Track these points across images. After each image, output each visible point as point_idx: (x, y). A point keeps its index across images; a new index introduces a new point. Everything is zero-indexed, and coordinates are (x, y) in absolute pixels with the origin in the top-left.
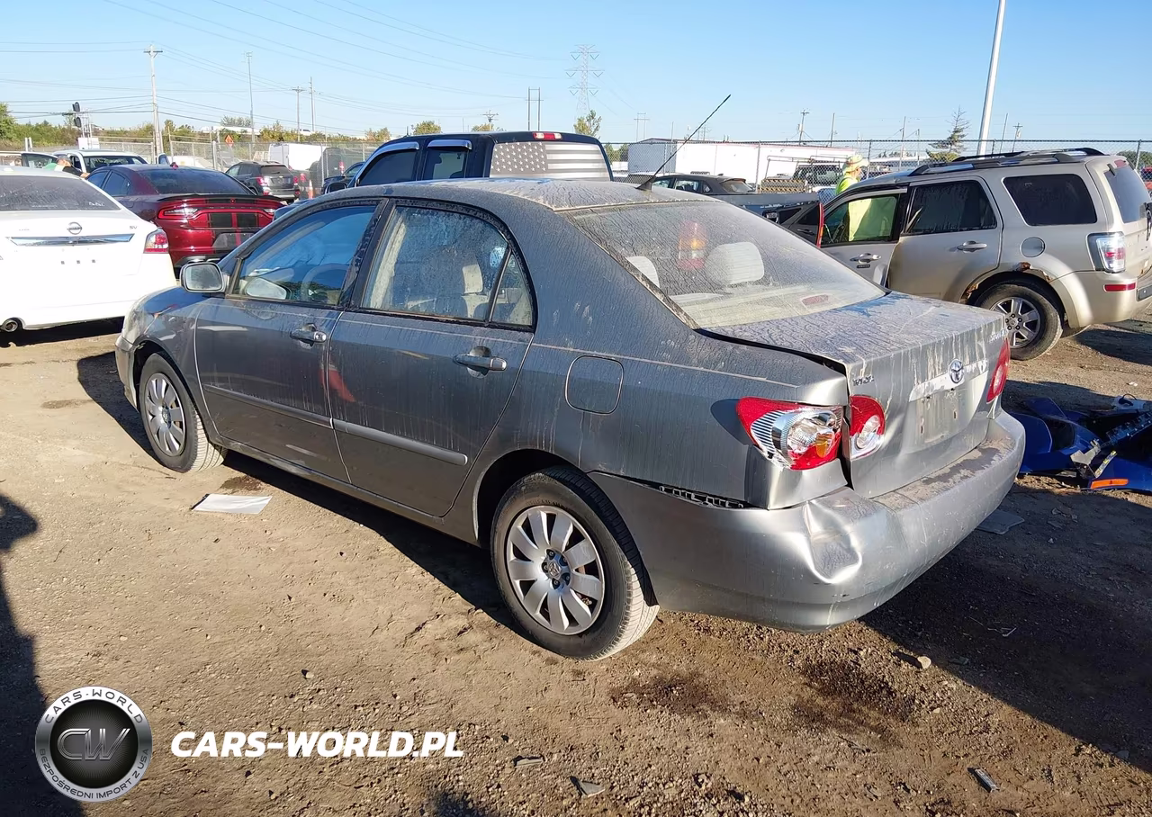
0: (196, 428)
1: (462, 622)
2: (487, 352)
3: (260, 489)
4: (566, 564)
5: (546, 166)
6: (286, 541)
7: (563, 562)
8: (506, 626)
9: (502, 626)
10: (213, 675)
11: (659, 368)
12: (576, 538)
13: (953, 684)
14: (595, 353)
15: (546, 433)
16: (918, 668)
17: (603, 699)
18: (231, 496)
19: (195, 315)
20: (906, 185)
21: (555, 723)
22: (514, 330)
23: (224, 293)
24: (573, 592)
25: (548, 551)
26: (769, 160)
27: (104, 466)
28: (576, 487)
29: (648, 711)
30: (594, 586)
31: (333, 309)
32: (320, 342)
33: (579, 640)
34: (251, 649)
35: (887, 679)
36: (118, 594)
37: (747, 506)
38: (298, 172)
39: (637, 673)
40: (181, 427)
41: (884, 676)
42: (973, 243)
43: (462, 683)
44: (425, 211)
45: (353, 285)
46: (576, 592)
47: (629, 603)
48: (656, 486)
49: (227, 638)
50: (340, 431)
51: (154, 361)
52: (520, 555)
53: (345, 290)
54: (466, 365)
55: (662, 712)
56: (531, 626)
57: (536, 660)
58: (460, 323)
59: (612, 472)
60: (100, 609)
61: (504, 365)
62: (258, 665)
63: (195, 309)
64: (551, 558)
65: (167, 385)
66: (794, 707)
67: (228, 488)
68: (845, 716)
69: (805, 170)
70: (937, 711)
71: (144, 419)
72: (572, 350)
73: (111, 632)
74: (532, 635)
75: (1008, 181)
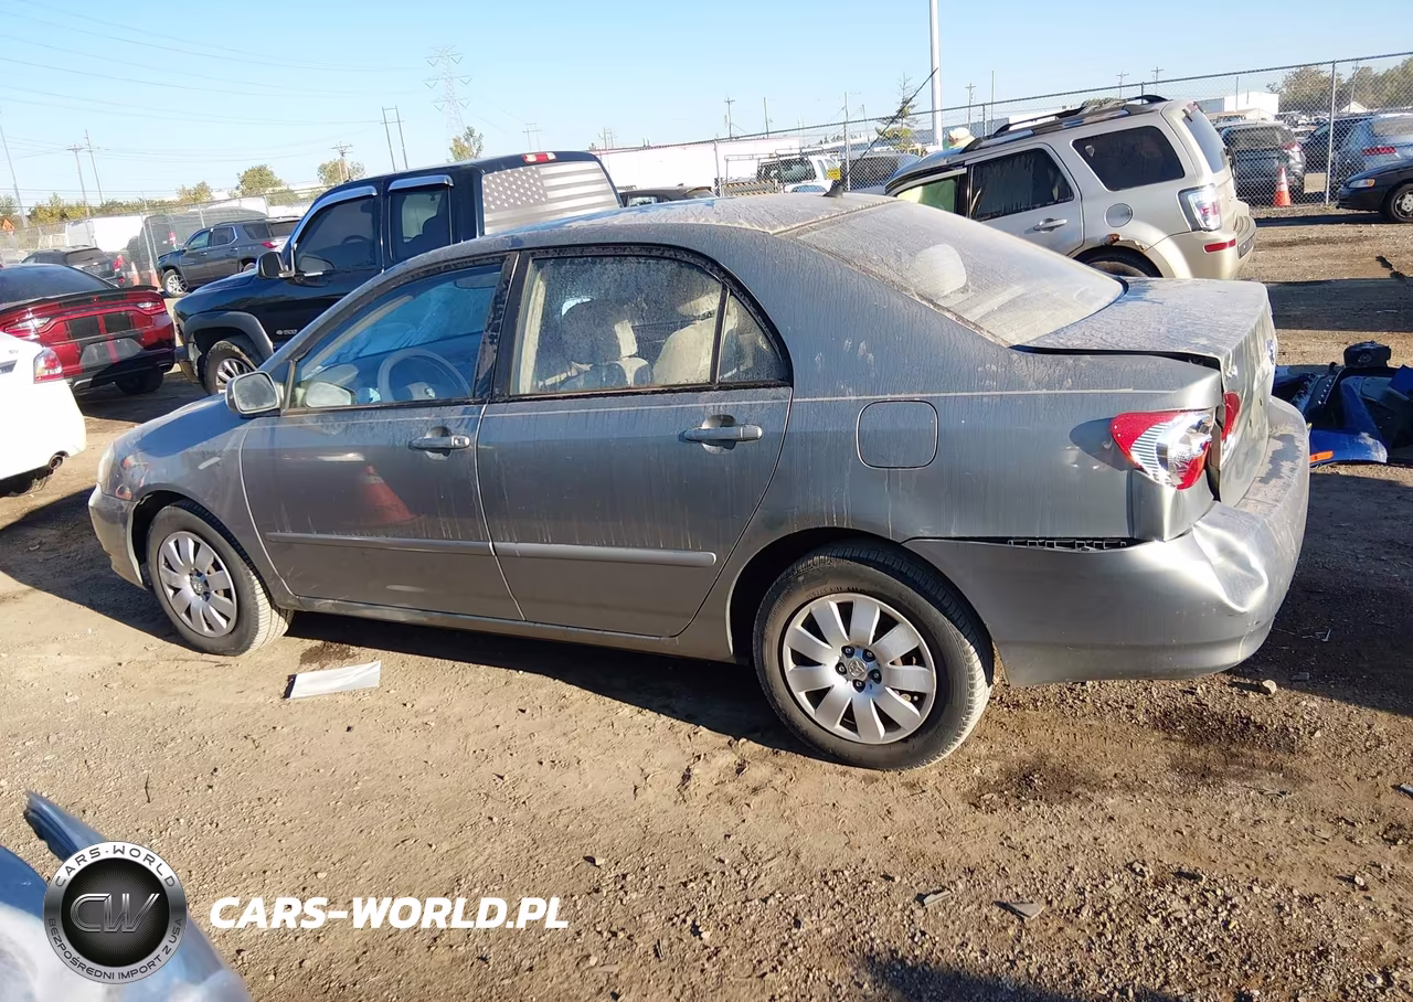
0: (254, 593)
1: (728, 759)
2: (727, 421)
3: (354, 655)
4: (873, 658)
5: (546, 196)
6: (439, 710)
7: (868, 656)
8: (787, 751)
9: (783, 752)
10: (477, 890)
11: (985, 400)
12: (886, 624)
13: (1313, 703)
14: (889, 397)
15: (837, 504)
16: (1266, 694)
17: (961, 808)
18: (321, 672)
19: (235, 445)
20: (962, 165)
21: (931, 846)
22: (760, 387)
23: (278, 410)
24: (889, 690)
25: (843, 649)
26: (727, 160)
27: (121, 669)
28: (879, 563)
29: (1023, 809)
30: (921, 678)
31: (468, 403)
32: (462, 449)
33: (903, 747)
34: (499, 848)
35: (1243, 714)
36: (269, 823)
37: (1132, 542)
38: (114, 255)
39: (977, 771)
40: (230, 597)
41: (1239, 712)
42: (1050, 220)
43: (785, 829)
44: (581, 260)
45: (493, 370)
46: (893, 689)
47: (972, 688)
48: (1004, 540)
49: (456, 842)
50: (505, 556)
51: (169, 517)
52: (802, 660)
53: (481, 377)
54: (700, 441)
55: (1039, 807)
56: (832, 742)
57: (851, 782)
58: (674, 392)
59: (939, 535)
60: (260, 847)
61: (760, 433)
62: (523, 864)
63: (234, 437)
64: (850, 655)
65: (197, 546)
66: (1173, 767)
67: (311, 662)
68: (1232, 763)
69: (768, 168)
70: (1318, 734)
71: (161, 596)
72: (855, 398)
73: (297, 871)
74: (834, 754)
75: (1079, 144)
